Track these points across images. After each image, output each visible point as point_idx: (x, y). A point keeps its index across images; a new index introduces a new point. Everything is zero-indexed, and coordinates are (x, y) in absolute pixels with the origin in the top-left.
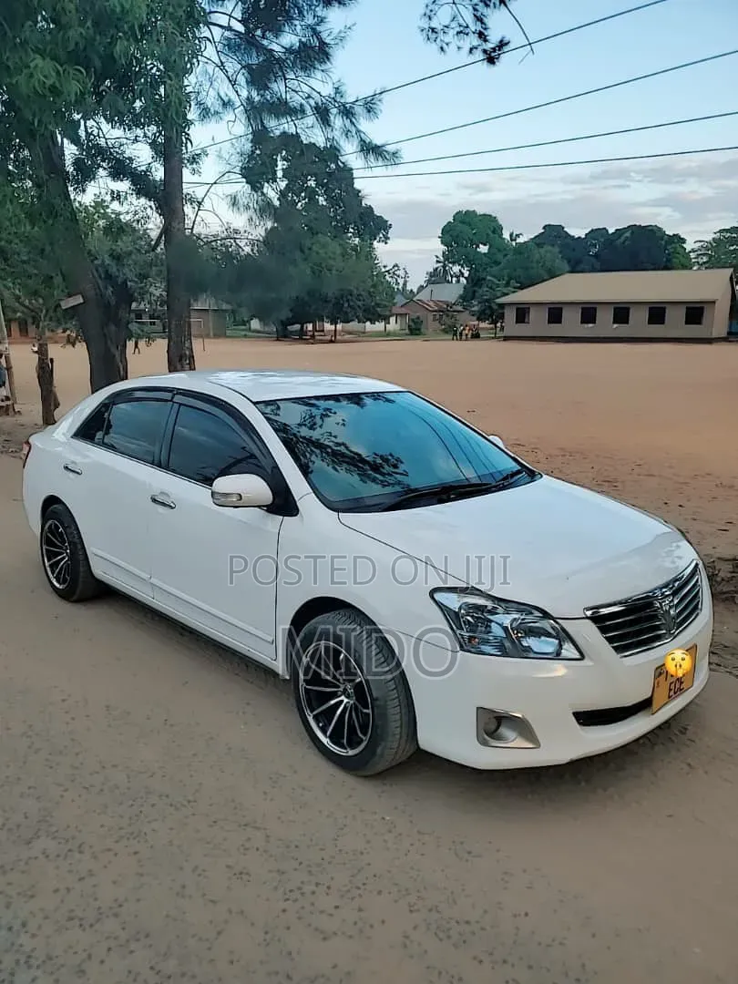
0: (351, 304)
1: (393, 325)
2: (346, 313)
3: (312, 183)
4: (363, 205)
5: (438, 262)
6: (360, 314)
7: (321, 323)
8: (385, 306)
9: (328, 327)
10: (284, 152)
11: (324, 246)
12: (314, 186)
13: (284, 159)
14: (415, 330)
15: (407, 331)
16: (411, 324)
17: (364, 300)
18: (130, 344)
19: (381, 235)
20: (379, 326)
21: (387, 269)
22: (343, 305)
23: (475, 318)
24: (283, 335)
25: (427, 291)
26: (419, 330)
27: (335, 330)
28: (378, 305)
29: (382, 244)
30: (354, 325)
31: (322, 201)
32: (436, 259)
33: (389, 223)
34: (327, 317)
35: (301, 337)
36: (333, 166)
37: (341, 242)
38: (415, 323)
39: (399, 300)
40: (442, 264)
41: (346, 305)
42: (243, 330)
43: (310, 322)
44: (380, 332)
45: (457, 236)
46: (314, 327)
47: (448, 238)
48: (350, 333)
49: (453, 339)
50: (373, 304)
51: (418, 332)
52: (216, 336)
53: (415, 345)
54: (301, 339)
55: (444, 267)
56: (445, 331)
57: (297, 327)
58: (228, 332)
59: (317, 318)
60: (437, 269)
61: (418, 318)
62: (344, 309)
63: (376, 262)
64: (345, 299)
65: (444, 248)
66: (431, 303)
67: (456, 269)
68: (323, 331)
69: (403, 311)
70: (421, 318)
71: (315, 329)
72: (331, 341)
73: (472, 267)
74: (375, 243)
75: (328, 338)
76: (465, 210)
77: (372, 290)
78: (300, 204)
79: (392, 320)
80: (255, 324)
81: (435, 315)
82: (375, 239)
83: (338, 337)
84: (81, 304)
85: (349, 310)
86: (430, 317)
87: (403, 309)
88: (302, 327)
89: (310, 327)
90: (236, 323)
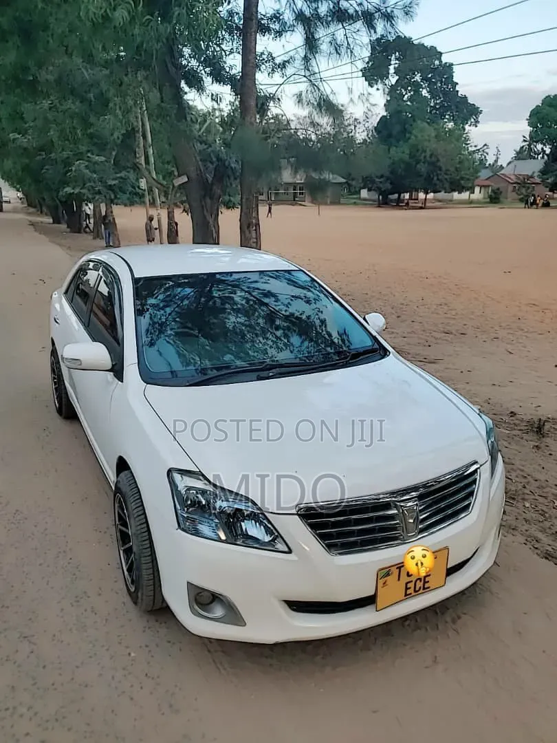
0: (440, 177)
1: (478, 194)
2: (435, 185)
3: (418, 78)
4: (459, 95)
5: (525, 141)
6: (447, 185)
7: (416, 193)
8: (468, 179)
9: (422, 195)
10: (397, 53)
11: (422, 130)
12: (420, 80)
13: (396, 59)
14: (495, 198)
15: (488, 200)
16: (493, 194)
17: (451, 175)
18: (263, 210)
19: (472, 120)
20: (465, 195)
21: (478, 148)
22: (433, 179)
23: (548, 189)
24: (384, 203)
25: (512, 165)
26: (498, 199)
27: (426, 199)
28: (462, 178)
29: (473, 128)
30: (442, 195)
31: (424, 93)
32: (522, 139)
33: (480, 109)
34: (421, 189)
35: (398, 204)
36: (437, 62)
37: (436, 127)
38: (495, 193)
39: (484, 174)
40: (528, 143)
41: (435, 178)
42: (354, 198)
43: (407, 192)
44: (465, 200)
45: (543, 119)
46: (411, 196)
47: (534, 120)
48: (440, 201)
49: (525, 207)
50: (458, 178)
51: (497, 201)
52: (333, 203)
53: (493, 211)
54: (398, 205)
55: (529, 145)
56: (521, 200)
57: (396, 196)
58: (342, 200)
59: (413, 190)
60: (523, 146)
61: (498, 189)
62: (434, 182)
63: (468, 142)
64: (435, 174)
65: (531, 129)
66: (513, 177)
67: (539, 146)
68: (417, 199)
69: (487, 183)
70: (501, 190)
71: (411, 198)
72: (421, 208)
73: (553, 145)
74: (467, 127)
75: (420, 205)
76: (553, 94)
77: (458, 166)
78: (406, 96)
79: (477, 190)
80: (364, 193)
81: (515, 187)
82: (467, 123)
83: (428, 205)
84: (186, 182)
85: (438, 182)
86: (510, 188)
87: (487, 181)
88: (399, 196)
89: (407, 196)
90: (351, 193)
